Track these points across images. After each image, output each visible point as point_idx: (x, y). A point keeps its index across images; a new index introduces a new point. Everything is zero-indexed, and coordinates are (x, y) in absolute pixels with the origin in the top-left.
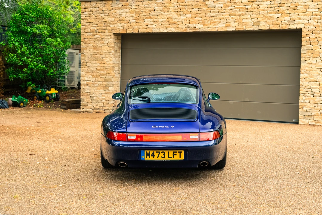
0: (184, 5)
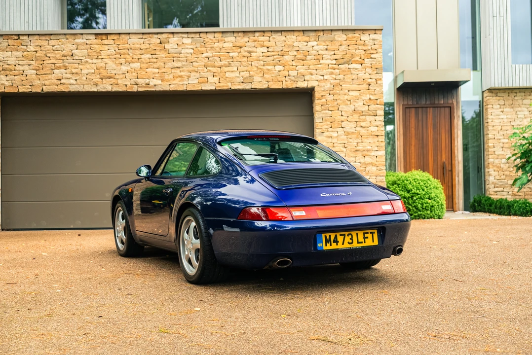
0: (126, 48)
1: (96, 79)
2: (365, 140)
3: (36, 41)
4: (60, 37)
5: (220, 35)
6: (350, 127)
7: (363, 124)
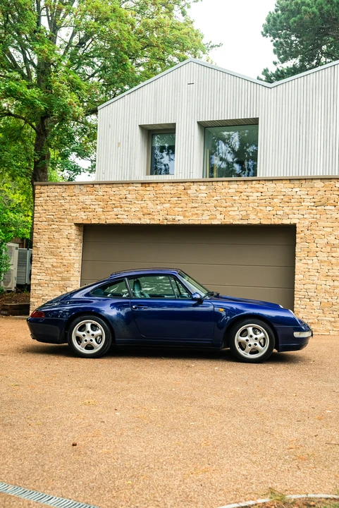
0: (161, 193)
1: (140, 215)
2: (335, 267)
3: (104, 188)
4: (119, 185)
5: (227, 183)
6: (323, 256)
7: (333, 254)
